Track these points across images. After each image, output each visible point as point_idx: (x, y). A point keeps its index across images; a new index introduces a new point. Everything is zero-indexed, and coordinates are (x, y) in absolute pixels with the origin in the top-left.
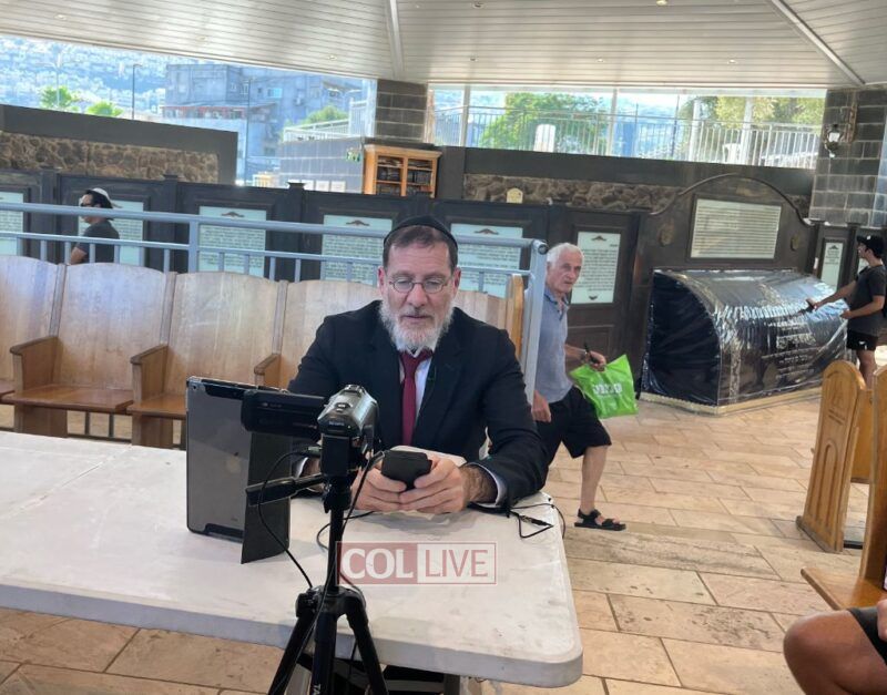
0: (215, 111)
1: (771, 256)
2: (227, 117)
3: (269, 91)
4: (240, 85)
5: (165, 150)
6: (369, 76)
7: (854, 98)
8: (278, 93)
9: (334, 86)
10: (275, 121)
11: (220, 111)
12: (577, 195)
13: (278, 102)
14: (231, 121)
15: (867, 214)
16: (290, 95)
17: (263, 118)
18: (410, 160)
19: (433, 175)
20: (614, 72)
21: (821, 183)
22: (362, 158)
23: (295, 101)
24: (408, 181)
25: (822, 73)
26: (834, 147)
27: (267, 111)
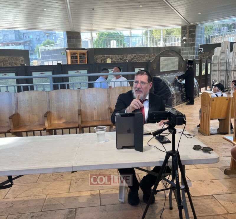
0: (13, 44)
1: (178, 69)
2: (17, 45)
3: (28, 36)
4: (19, 36)
5: (7, 57)
6: (63, 30)
7: (188, 27)
8: (31, 37)
9: (48, 34)
10: (32, 45)
11: (14, 44)
12: (124, 58)
13: (32, 40)
14: (18, 46)
15: (194, 56)
16: (35, 37)
17: (28, 44)
18: (79, 53)
19: (86, 57)
20: (129, 25)
21: (183, 50)
22: (66, 54)
23: (37, 39)
24: (79, 59)
25: (180, 22)
26: (185, 40)
27: (29, 42)
